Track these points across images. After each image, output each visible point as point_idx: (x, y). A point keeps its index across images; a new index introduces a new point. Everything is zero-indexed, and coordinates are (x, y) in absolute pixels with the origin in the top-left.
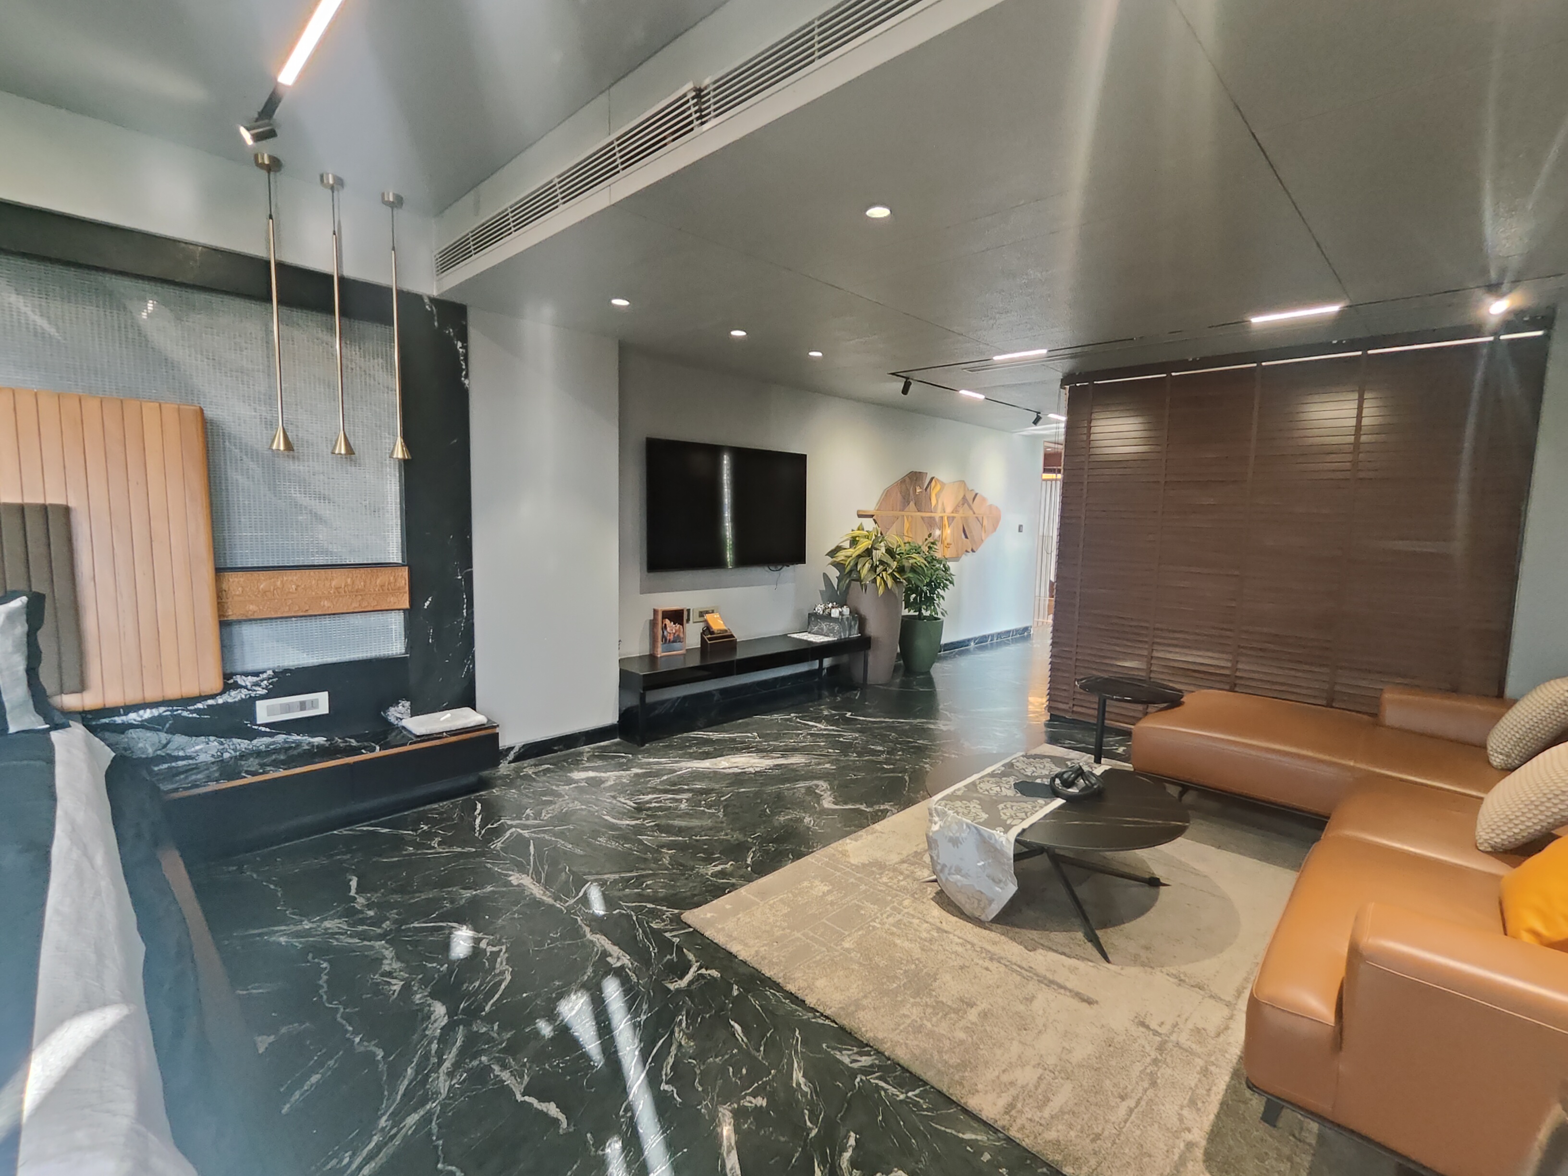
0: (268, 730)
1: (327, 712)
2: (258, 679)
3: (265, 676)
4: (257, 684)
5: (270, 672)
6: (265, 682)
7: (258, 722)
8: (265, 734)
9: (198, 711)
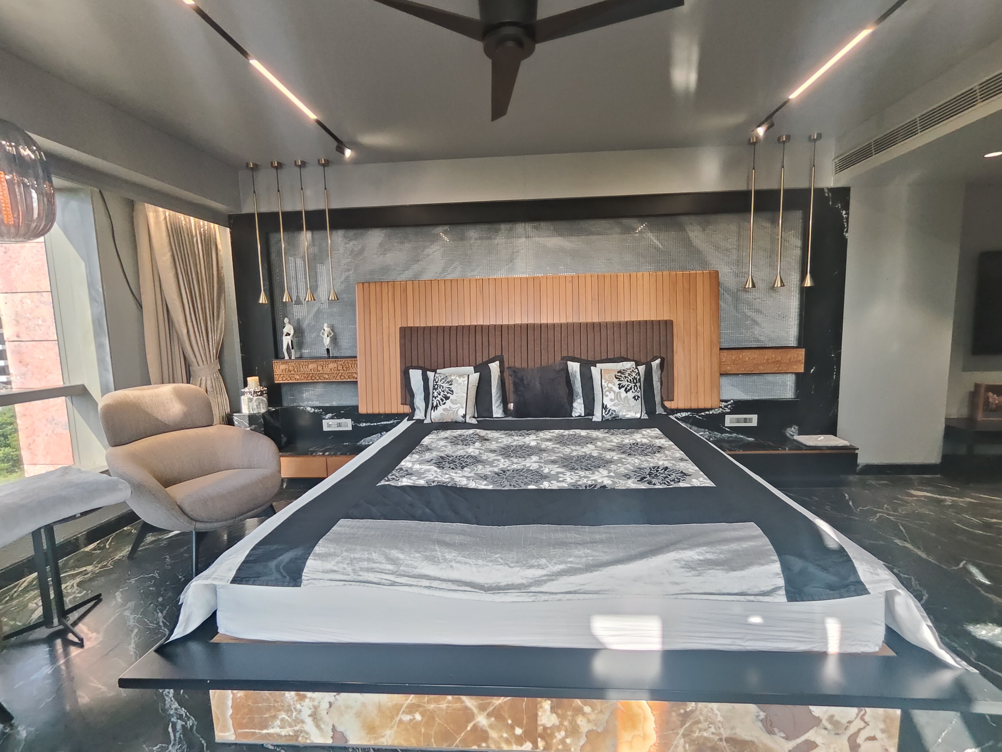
0: (729, 430)
1: (756, 425)
2: (727, 404)
3: (730, 403)
4: (726, 406)
5: (732, 401)
6: (730, 406)
7: (726, 426)
8: (727, 432)
9: (702, 416)
